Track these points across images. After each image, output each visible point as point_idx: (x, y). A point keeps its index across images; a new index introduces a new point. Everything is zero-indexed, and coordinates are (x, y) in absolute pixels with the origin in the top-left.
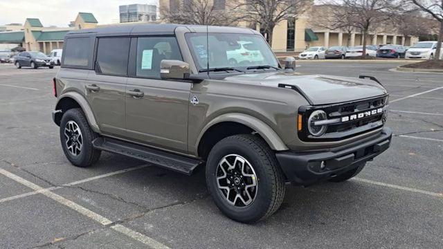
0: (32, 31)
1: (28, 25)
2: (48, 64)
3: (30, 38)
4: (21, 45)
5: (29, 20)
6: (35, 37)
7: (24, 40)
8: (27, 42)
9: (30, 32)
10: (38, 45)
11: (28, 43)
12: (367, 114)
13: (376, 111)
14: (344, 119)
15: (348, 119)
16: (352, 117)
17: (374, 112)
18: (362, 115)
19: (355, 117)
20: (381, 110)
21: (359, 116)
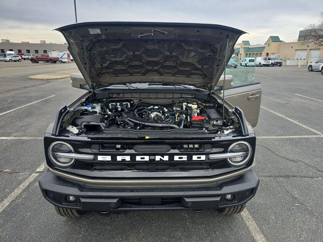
4: (237, 55)
6: (244, 50)
8: (240, 53)
10: (245, 55)
12: (158, 158)
13: (186, 157)
14: (100, 158)
15: (108, 158)
16: (119, 158)
17: (179, 158)
18: (147, 158)
19: (128, 158)
20: (203, 158)
21: (138, 158)
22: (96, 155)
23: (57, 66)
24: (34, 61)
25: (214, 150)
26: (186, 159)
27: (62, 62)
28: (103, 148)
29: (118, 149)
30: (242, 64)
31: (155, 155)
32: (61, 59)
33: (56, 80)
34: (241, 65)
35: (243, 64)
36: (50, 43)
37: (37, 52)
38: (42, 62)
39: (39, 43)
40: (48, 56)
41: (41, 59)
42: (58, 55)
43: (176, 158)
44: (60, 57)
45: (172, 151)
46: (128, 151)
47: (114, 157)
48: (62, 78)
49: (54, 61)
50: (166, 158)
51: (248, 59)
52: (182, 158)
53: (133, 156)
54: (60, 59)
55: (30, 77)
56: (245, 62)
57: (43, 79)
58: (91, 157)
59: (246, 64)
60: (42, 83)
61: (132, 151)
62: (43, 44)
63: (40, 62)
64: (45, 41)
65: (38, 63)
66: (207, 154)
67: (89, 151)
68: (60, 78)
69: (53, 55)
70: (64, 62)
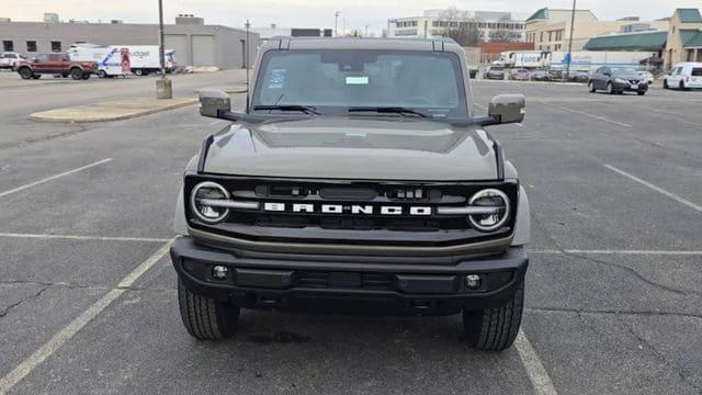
0: (681, 31)
1: (677, 19)
2: (634, 87)
3: (674, 43)
4: (660, 55)
5: (680, 11)
6: (683, 39)
7: (664, 46)
8: (668, 48)
9: (677, 32)
10: (686, 53)
11: (671, 50)
12: (356, 209)
13: (400, 208)
14: (269, 206)
15: (281, 207)
16: (297, 208)
17: (390, 210)
18: (339, 209)
19: (310, 208)
20: (427, 211)
21: (326, 209)
22: (262, 201)
23: (93, 86)
24: (29, 72)
25: (447, 199)
26: (400, 213)
27: (108, 76)
28: (273, 192)
29: (295, 196)
30: (669, 83)
31: (351, 204)
32: (104, 68)
33: (102, 124)
34: (666, 87)
35: (673, 81)
36: (72, 22)
37: (32, 46)
38: (51, 76)
39: (41, 21)
40: (67, 58)
41: (49, 69)
42: (96, 55)
43: (385, 210)
44: (100, 61)
45: (378, 199)
46: (310, 197)
47: (289, 206)
48: (118, 119)
49: (84, 73)
50: (369, 210)
51: (689, 67)
52: (393, 210)
53: (318, 205)
54: (100, 68)
55: (33, 115)
56: (679, 78)
57: (67, 122)
58: (254, 205)
59: (682, 82)
60: (68, 130)
61: (317, 197)
62: (52, 23)
63: (43, 76)
64: (56, 16)
65: (37, 78)
66: (434, 206)
67: (251, 194)
68: (113, 120)
69: (82, 54)
70: (111, 77)
